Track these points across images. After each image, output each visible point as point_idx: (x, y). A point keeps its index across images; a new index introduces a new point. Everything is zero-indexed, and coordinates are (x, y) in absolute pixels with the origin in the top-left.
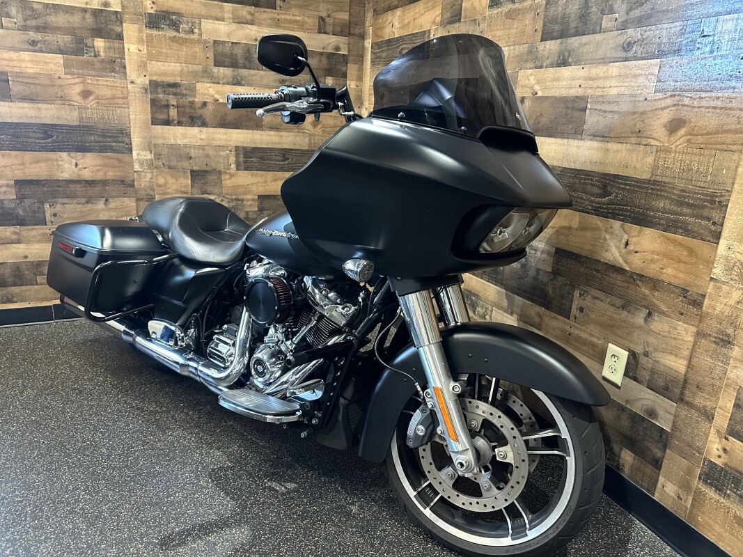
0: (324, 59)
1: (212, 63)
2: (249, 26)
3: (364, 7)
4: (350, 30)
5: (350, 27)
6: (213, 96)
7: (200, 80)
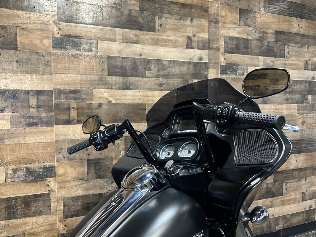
0: (191, 66)
1: (106, 73)
2: (135, 45)
3: (219, 29)
4: (209, 45)
5: (209, 43)
6: (107, 99)
7: (96, 87)
